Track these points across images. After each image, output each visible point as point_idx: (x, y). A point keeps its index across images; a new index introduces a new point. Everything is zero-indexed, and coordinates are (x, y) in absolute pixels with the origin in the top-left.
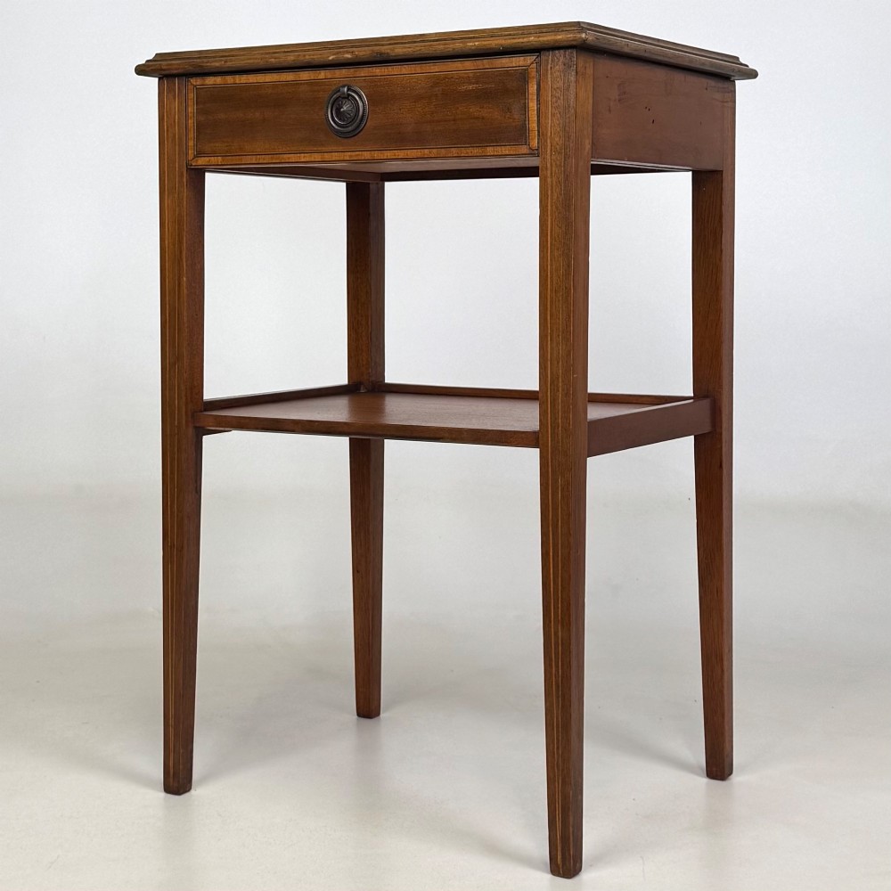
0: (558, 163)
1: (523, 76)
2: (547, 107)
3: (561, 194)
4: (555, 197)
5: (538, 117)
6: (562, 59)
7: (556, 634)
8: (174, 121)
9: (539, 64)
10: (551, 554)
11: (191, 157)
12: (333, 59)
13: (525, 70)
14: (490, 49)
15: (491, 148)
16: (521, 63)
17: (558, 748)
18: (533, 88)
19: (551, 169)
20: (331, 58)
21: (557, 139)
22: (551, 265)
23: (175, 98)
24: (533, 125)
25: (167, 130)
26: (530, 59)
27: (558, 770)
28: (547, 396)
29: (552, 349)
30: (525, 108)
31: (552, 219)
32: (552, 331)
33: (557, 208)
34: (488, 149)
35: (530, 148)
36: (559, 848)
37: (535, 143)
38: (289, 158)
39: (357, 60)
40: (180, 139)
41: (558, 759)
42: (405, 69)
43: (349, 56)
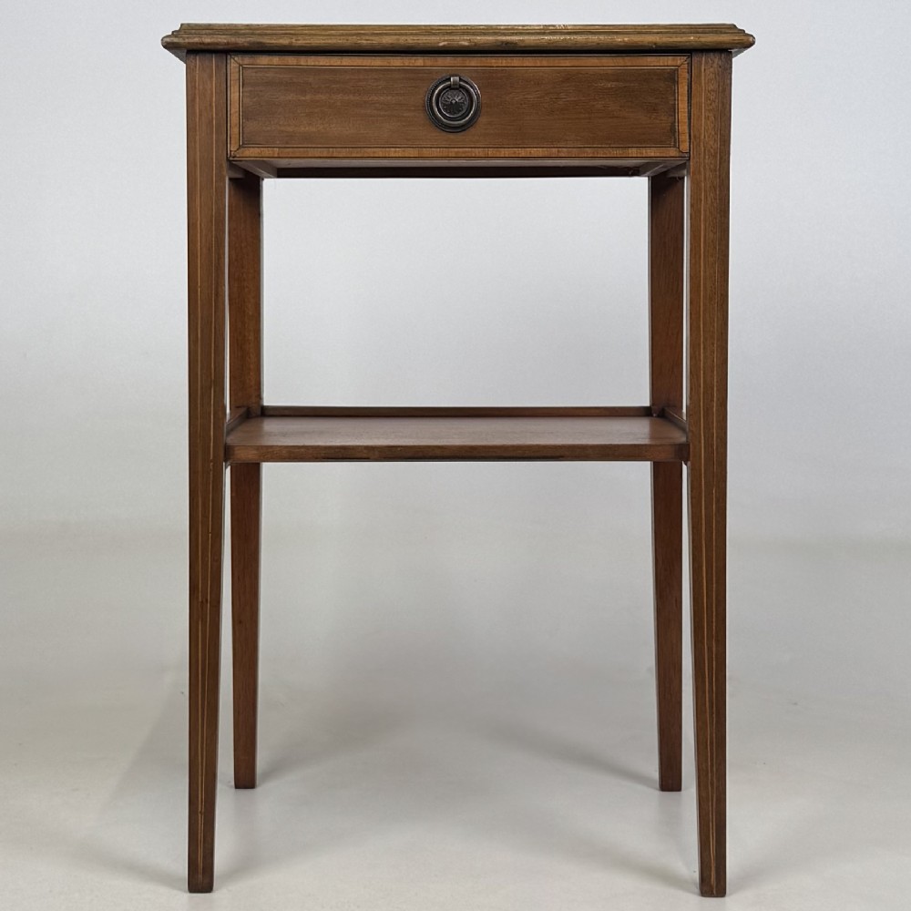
0: (712, 166)
1: (672, 77)
2: (700, 109)
3: (715, 199)
4: (709, 202)
5: (690, 119)
6: (716, 60)
7: (710, 649)
8: (211, 105)
9: (690, 65)
10: (704, 568)
11: (233, 147)
12: (444, 46)
13: (675, 70)
14: (642, 46)
15: (634, 150)
16: (670, 63)
17: (712, 766)
18: (683, 89)
19: (705, 174)
20: (441, 44)
21: (711, 143)
22: (705, 272)
23: (211, 77)
24: (683, 128)
25: (200, 115)
26: (680, 60)
27: (712, 788)
28: (700, 406)
29: (705, 357)
30: (673, 110)
31: (705, 225)
32: (705, 339)
33: (711, 213)
34: (630, 150)
35: (680, 151)
36: (713, 869)
37: (685, 147)
38: (374, 152)
39: (476, 48)
40: (218, 126)
41: (712, 776)
42: (529, 61)
43: (466, 44)
